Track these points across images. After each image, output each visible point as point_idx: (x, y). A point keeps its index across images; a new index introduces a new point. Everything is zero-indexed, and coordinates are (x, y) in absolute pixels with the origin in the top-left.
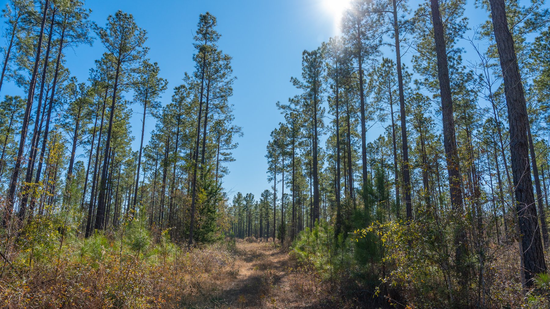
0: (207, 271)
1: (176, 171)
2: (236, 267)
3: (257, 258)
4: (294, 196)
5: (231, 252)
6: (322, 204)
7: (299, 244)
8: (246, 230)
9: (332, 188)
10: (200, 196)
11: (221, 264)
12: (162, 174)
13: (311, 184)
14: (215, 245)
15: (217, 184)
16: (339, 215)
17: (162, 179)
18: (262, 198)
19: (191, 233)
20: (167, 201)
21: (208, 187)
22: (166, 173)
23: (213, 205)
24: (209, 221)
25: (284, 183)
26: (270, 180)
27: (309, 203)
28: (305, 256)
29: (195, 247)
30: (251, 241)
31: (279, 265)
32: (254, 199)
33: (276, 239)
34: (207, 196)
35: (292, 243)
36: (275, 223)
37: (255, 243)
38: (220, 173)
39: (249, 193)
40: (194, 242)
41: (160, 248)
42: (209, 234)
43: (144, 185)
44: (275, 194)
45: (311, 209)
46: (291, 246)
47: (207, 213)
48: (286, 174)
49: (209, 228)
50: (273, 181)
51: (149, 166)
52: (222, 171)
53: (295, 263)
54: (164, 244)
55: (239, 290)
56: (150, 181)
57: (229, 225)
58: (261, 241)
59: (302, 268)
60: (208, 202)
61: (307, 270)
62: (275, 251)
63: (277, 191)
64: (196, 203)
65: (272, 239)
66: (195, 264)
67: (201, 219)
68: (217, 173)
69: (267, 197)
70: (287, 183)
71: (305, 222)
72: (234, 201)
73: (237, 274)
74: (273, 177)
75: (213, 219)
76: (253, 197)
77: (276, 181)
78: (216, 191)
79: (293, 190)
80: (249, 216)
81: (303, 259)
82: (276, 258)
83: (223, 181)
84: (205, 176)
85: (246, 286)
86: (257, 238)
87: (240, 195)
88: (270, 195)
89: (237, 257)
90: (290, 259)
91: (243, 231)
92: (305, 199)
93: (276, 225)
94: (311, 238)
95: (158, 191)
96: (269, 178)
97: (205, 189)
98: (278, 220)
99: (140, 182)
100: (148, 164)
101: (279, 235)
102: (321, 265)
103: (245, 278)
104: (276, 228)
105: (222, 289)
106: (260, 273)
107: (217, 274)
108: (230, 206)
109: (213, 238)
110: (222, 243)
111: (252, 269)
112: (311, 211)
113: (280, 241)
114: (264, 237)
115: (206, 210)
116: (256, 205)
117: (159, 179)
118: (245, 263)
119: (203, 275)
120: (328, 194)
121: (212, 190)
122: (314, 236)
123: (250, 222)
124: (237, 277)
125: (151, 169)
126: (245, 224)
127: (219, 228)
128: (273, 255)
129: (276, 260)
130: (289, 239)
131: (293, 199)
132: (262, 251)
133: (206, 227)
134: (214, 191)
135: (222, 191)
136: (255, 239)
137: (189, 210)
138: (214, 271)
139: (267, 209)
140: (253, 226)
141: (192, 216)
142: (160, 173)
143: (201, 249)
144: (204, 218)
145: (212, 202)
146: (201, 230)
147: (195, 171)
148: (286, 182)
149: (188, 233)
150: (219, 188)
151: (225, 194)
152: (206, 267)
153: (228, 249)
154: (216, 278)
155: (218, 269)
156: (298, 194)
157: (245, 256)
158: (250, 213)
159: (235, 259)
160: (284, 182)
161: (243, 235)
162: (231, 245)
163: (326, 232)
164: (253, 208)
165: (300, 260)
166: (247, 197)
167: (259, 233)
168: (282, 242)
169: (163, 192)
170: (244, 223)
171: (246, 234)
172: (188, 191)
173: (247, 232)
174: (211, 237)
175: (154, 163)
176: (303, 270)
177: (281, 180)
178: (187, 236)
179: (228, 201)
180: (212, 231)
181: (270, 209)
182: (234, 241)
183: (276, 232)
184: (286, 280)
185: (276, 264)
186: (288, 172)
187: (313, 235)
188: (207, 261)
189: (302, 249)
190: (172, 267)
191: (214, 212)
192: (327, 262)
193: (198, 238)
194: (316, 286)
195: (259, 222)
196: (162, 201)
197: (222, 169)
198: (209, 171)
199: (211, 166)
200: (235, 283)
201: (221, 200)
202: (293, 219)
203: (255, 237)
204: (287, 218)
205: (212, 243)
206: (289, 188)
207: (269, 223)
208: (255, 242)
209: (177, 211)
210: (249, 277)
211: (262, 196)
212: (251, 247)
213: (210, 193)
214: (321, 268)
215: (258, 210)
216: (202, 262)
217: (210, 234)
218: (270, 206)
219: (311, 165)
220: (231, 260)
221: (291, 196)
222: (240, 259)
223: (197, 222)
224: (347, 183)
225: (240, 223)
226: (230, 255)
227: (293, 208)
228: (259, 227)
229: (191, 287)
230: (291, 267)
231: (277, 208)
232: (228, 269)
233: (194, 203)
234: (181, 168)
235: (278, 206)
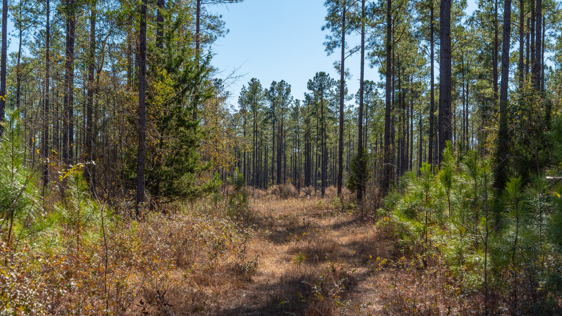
0: (180, 264)
1: (97, 26)
2: (250, 257)
3: (300, 234)
4: (389, 88)
5: (237, 220)
6: (460, 107)
7: (403, 204)
8: (273, 168)
9: (486, 65)
10: (158, 86)
11: (215, 248)
12: (65, 35)
13: (432, 57)
14: (200, 205)
15: (198, 58)
16: (504, 134)
17: (65, 48)
18: (310, 93)
19: (140, 175)
20: (78, 98)
21: (177, 66)
22: (72, 34)
23: (190, 109)
24: (181, 147)
25: (366, 55)
26: (330, 47)
27: (425, 103)
28: (418, 230)
29: (152, 208)
30: (285, 195)
31: (352, 252)
32: (292, 93)
33: (345, 190)
34: (176, 87)
35: (386, 201)
36: (341, 153)
37: (294, 200)
38: (205, 32)
39: (278, 81)
40: (148, 196)
41: (65, 212)
42: (183, 178)
43: (21, 61)
44: (342, 82)
45: (432, 117)
46: (383, 206)
47: (177, 129)
48: (370, 31)
49: (183, 163)
50: (338, 50)
51: (29, 15)
52: (209, 27)
53: (391, 248)
54: (75, 202)
55: (259, 310)
56: (36, 53)
57: (230, 157)
58: (308, 193)
59: (409, 258)
60: (179, 102)
61: (422, 265)
62: (343, 218)
63: (347, 74)
64: (147, 104)
65: (336, 190)
66: (152, 249)
67: (162, 144)
68: (198, 30)
69: (321, 88)
70: (373, 55)
71: (415, 151)
72: (241, 101)
73: (253, 272)
74: (339, 39)
75: (192, 143)
76: (288, 92)
77: (346, 51)
78: (198, 74)
79: (387, 72)
80: (279, 135)
81: (413, 238)
82: (344, 235)
83: (213, 51)
84: (169, 39)
85: (275, 301)
86: (298, 187)
87: (255, 85)
88: (329, 85)
89: (250, 231)
90: (379, 238)
91: (266, 171)
92: (416, 95)
93: (345, 157)
94: (433, 189)
95: (56, 77)
96: (329, 41)
97: (170, 70)
98: (349, 144)
99: (12, 55)
100: (26, 9)
101: (351, 180)
102: (460, 252)
103: (272, 282)
104: (345, 164)
105: (218, 308)
106: (306, 269)
107: (205, 271)
108: (232, 112)
109: (192, 188)
110: (216, 199)
111: (288, 260)
112: (431, 124)
113: (355, 194)
114: (316, 186)
115: (173, 122)
116: (296, 109)
117: (58, 47)
118: (271, 246)
119: (172, 275)
120: (476, 82)
121: (186, 72)
122: (440, 184)
123: (280, 150)
124: (253, 278)
125: (35, 22)
126: (270, 154)
127: (207, 163)
128: (336, 227)
129: (345, 240)
130: (377, 191)
131: (388, 96)
132: (311, 219)
133: (177, 161)
134: (193, 75)
135: (213, 77)
136: (293, 189)
137: (132, 122)
138: (196, 265)
139: (322, 119)
140: (289, 160)
141: (141, 137)
142: (58, 33)
143: (164, 212)
144: (171, 142)
145: (189, 102)
146: (166, 168)
147: (143, 25)
148: (371, 51)
149: (133, 176)
150: (205, 69)
151: (218, 82)
152: (179, 254)
153: (229, 213)
154: (203, 282)
155: (206, 259)
156: (399, 81)
157: (270, 230)
158: (281, 129)
159: (247, 237)
160: (366, 52)
161: (266, 181)
162: (237, 203)
163: (474, 175)
164: (288, 117)
165: (406, 239)
166: (272, 89)
167: (303, 175)
168: (359, 197)
169: (70, 77)
170: (266, 152)
171: (273, 178)
172: (129, 76)
173: (275, 174)
174: (189, 184)
175: (41, 7)
176: (412, 263)
177: (357, 48)
178: (131, 184)
179: (227, 101)
180: (191, 171)
181: (330, 118)
182: (245, 196)
183: (345, 173)
184: (370, 286)
185: (346, 250)
186: (373, 26)
187: (439, 181)
188: (181, 242)
189: (411, 214)
190: (96, 255)
191: (195, 126)
192: (476, 246)
193: (157, 187)
194: (445, 302)
195: (302, 149)
196: (68, 99)
197: (208, 21)
198: (177, 24)
199: (182, 12)
200: (249, 292)
201: (209, 97)
202: (387, 143)
203: (294, 184)
204: (372, 138)
205: (191, 200)
206: (376, 68)
207: (327, 154)
208: (295, 196)
209: (105, 122)
210: (281, 278)
211: (310, 88)
212: (285, 208)
213: (184, 80)
214: (460, 261)
215: (300, 122)
216: (168, 243)
217: (186, 178)
218: (330, 111)
219: (432, 9)
220: (237, 239)
221: (381, 86)
222: (260, 236)
223: (153, 150)
224: (525, 53)
225: (256, 153)
226: (236, 227)
227: (387, 116)
228: (303, 161)
229: (142, 303)
230: (383, 256)
231: (346, 118)
232: (231, 259)
233: (143, 104)
234: (109, 16)
235: (349, 112)
